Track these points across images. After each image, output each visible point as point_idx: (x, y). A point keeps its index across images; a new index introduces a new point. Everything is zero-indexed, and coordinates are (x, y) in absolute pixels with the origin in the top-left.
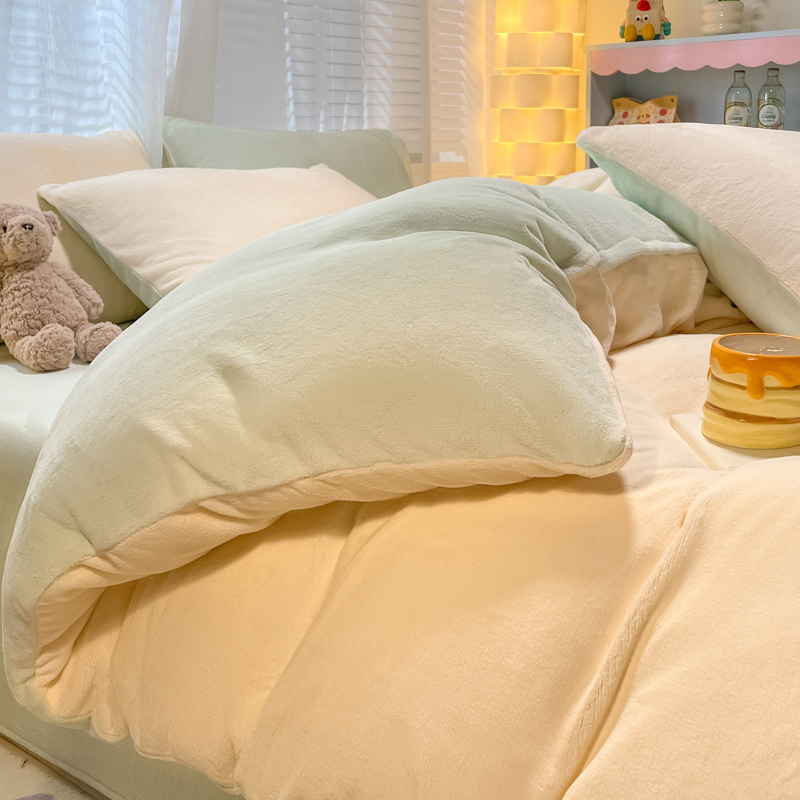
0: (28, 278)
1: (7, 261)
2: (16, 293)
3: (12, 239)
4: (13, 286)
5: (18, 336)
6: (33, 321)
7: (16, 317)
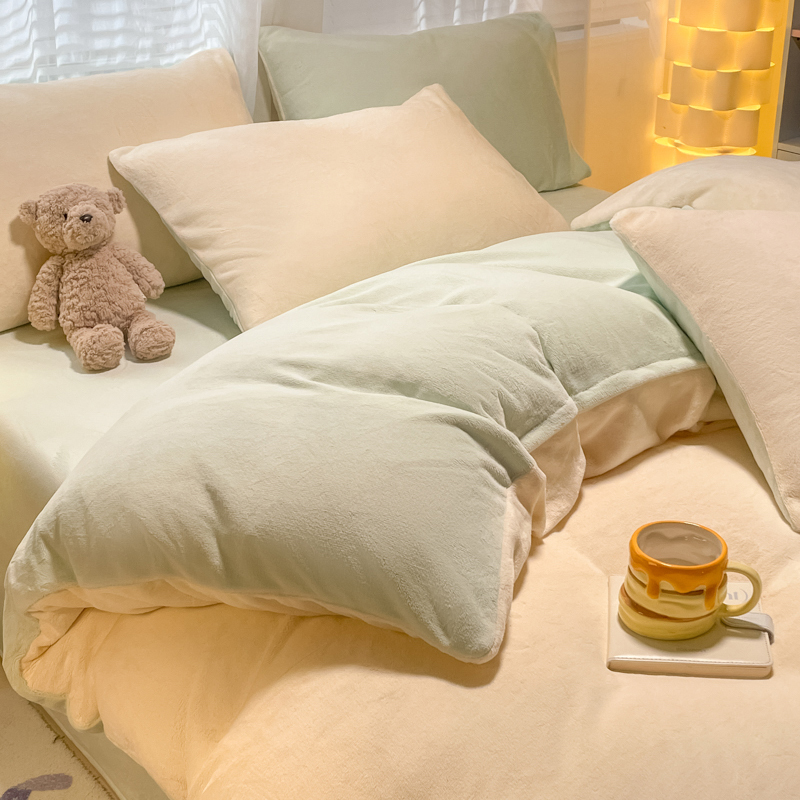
0: (86, 268)
1: (67, 248)
2: (75, 282)
3: (70, 231)
4: (72, 274)
5: (74, 328)
6: (88, 313)
7: (73, 308)
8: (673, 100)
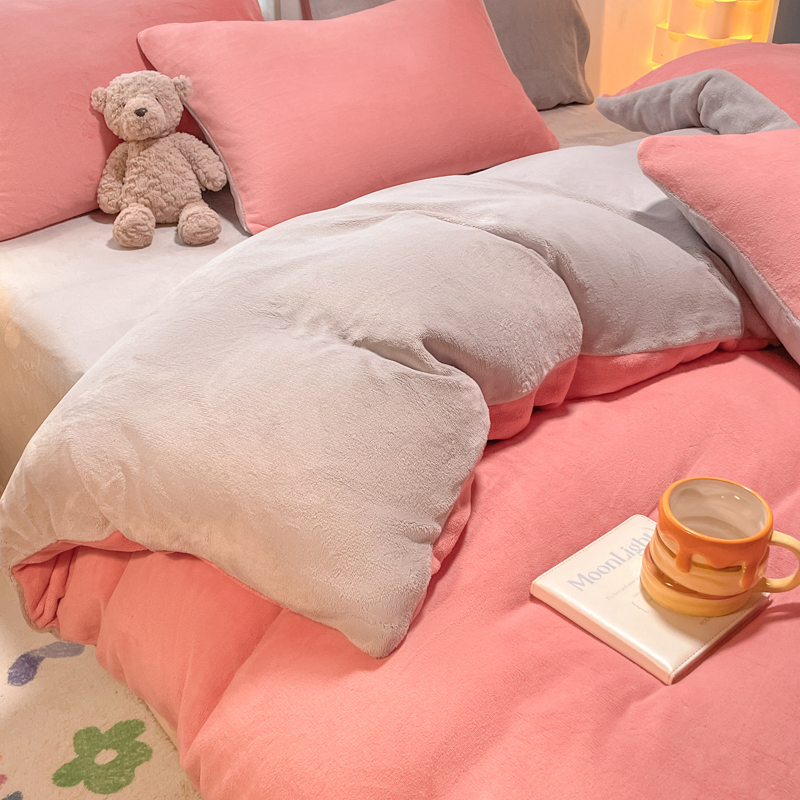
8: (671, 29)
